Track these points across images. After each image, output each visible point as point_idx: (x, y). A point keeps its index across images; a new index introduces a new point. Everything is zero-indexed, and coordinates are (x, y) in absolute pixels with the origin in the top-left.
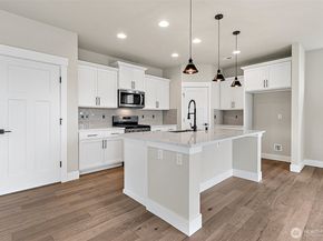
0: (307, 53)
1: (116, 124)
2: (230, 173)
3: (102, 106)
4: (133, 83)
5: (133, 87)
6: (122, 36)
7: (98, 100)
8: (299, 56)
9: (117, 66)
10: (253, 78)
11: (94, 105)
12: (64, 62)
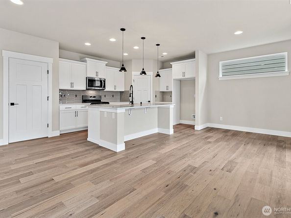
1: (85, 101)
3: (74, 88)
4: (97, 73)
5: (97, 75)
6: (88, 44)
7: (72, 84)
9: (85, 61)
11: (69, 88)
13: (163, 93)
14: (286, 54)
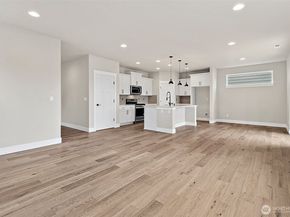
0: (218, 70)
1: (127, 103)
2: (184, 124)
4: (137, 82)
8: (213, 72)
9: (130, 74)
10: (195, 80)
12: (115, 75)
13: (181, 97)
14: (272, 72)
